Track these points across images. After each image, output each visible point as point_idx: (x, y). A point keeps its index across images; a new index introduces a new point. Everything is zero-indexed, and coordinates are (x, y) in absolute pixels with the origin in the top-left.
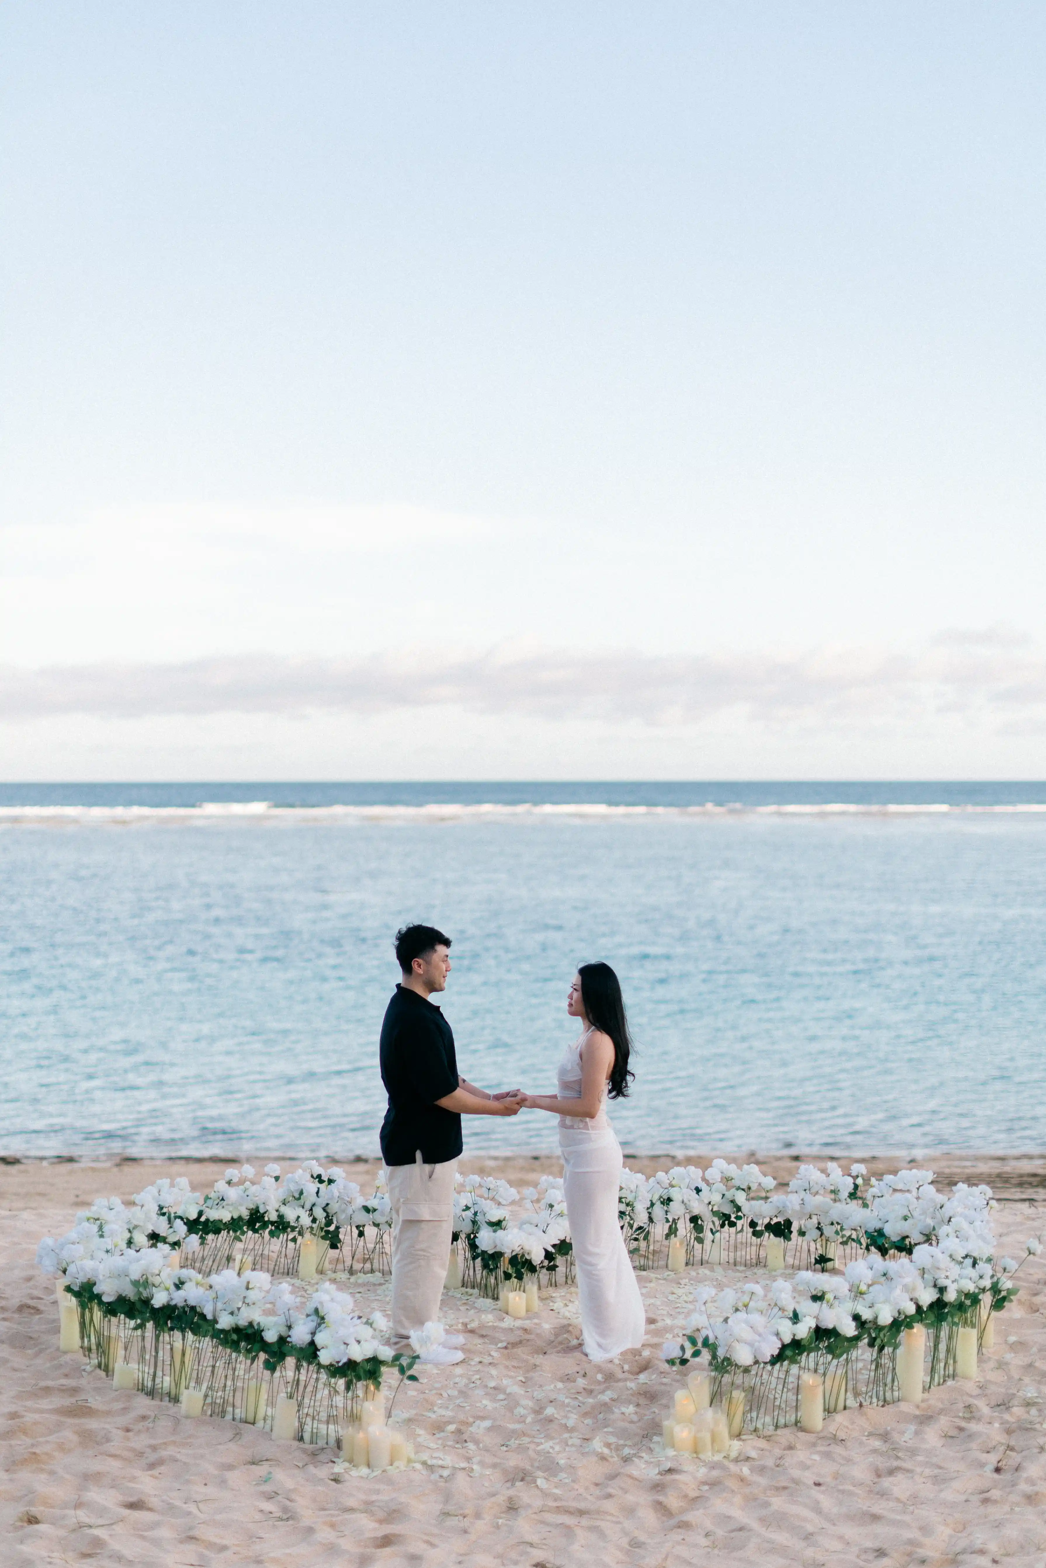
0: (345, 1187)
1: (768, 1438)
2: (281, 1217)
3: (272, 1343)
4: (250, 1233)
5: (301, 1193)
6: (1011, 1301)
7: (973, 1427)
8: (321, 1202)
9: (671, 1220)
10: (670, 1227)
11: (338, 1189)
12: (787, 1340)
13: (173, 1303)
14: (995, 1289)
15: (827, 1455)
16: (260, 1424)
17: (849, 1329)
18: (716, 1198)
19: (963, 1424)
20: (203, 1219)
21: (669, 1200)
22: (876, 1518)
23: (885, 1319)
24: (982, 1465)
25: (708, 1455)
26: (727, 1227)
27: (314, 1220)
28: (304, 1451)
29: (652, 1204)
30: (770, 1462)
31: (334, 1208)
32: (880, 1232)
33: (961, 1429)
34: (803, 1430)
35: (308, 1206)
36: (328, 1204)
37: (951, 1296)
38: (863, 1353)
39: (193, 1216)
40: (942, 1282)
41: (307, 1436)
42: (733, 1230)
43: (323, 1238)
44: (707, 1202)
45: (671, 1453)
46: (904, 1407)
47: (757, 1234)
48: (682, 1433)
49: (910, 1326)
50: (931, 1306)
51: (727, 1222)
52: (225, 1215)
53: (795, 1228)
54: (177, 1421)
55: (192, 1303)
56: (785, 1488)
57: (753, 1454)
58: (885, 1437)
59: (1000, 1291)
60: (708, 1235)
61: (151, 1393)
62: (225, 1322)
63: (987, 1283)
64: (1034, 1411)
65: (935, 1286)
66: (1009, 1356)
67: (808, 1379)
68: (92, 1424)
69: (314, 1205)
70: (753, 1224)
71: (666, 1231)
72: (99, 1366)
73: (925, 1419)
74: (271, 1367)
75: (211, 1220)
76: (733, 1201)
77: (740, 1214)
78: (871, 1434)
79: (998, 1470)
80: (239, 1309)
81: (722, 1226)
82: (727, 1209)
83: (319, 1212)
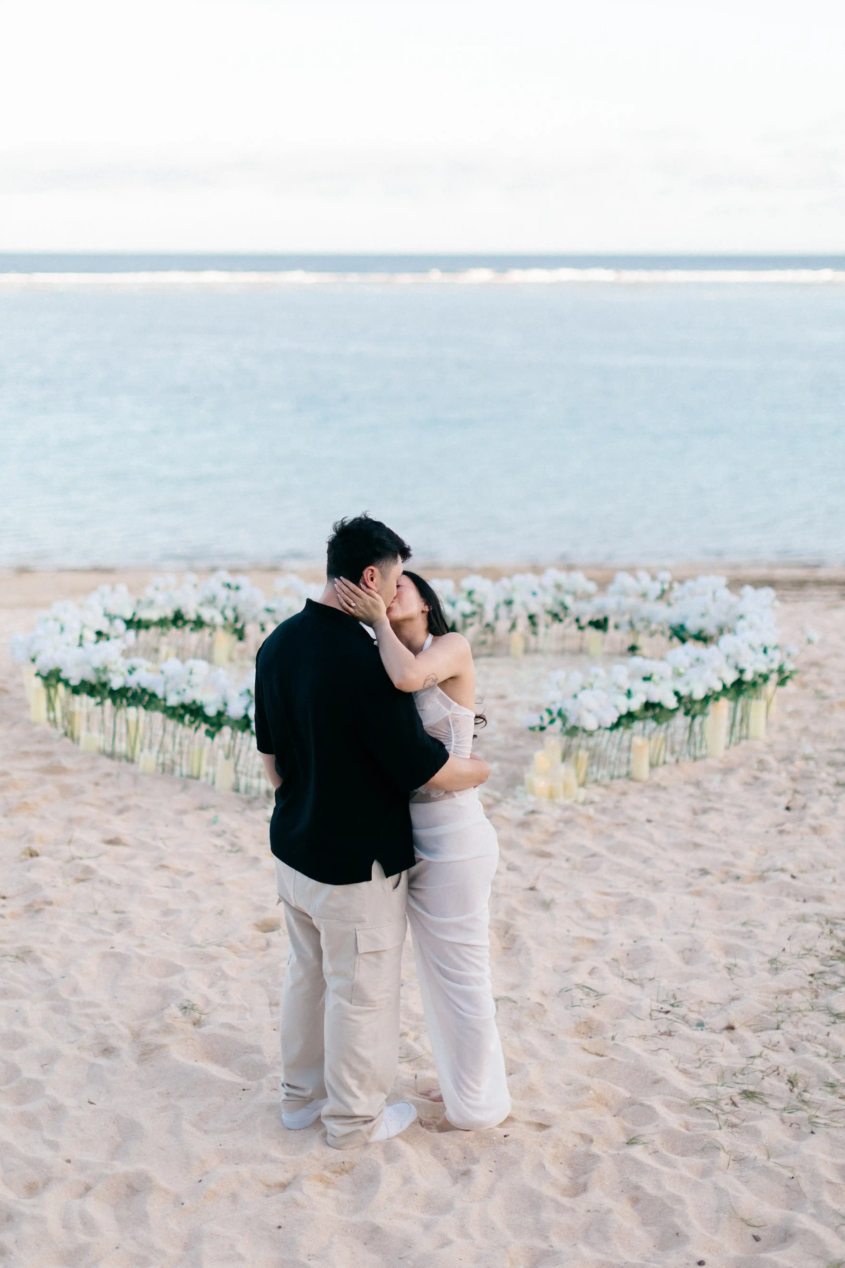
0: (250, 593)
1: (606, 787)
2: (199, 616)
3: (213, 717)
4: (174, 629)
5: (215, 598)
6: (792, 679)
7: (765, 776)
8: (231, 604)
9: (513, 617)
10: (513, 623)
11: (244, 594)
12: (624, 711)
13: (128, 686)
14: (781, 671)
15: (654, 799)
16: (203, 779)
17: (671, 702)
18: (549, 600)
19: (758, 774)
20: (137, 618)
21: (511, 602)
22: (697, 846)
23: (699, 694)
24: (775, 805)
25: (562, 800)
26: (556, 622)
27: (226, 619)
28: (242, 800)
29: (498, 606)
30: (610, 804)
31: (241, 609)
32: (682, 627)
33: (756, 778)
34: (632, 779)
35: (220, 608)
36: (236, 606)
37: (748, 677)
38: (680, 721)
39: (129, 615)
40: (742, 665)
41: (242, 788)
42: (562, 624)
43: (232, 633)
44: (542, 603)
45: (532, 799)
46: (710, 761)
47: (581, 628)
48: (541, 784)
49: (717, 699)
50: (733, 684)
51: (556, 619)
53: (611, 623)
54: (136, 778)
55: (144, 685)
56: (624, 824)
57: (597, 799)
58: (697, 784)
59: (784, 672)
60: (541, 629)
61: (111, 755)
62: (173, 701)
63: (775, 666)
64: (812, 764)
65: (737, 668)
66: (788, 722)
67: (638, 741)
68: (68, 780)
69: (225, 607)
70: (578, 620)
71: (509, 626)
72: (66, 734)
73: (728, 770)
74: (211, 734)
75: (144, 619)
76: (562, 603)
77: (568, 612)
78: (686, 783)
79: (788, 808)
80: (184, 690)
81: (553, 621)
82: (558, 609)
83: (229, 613)
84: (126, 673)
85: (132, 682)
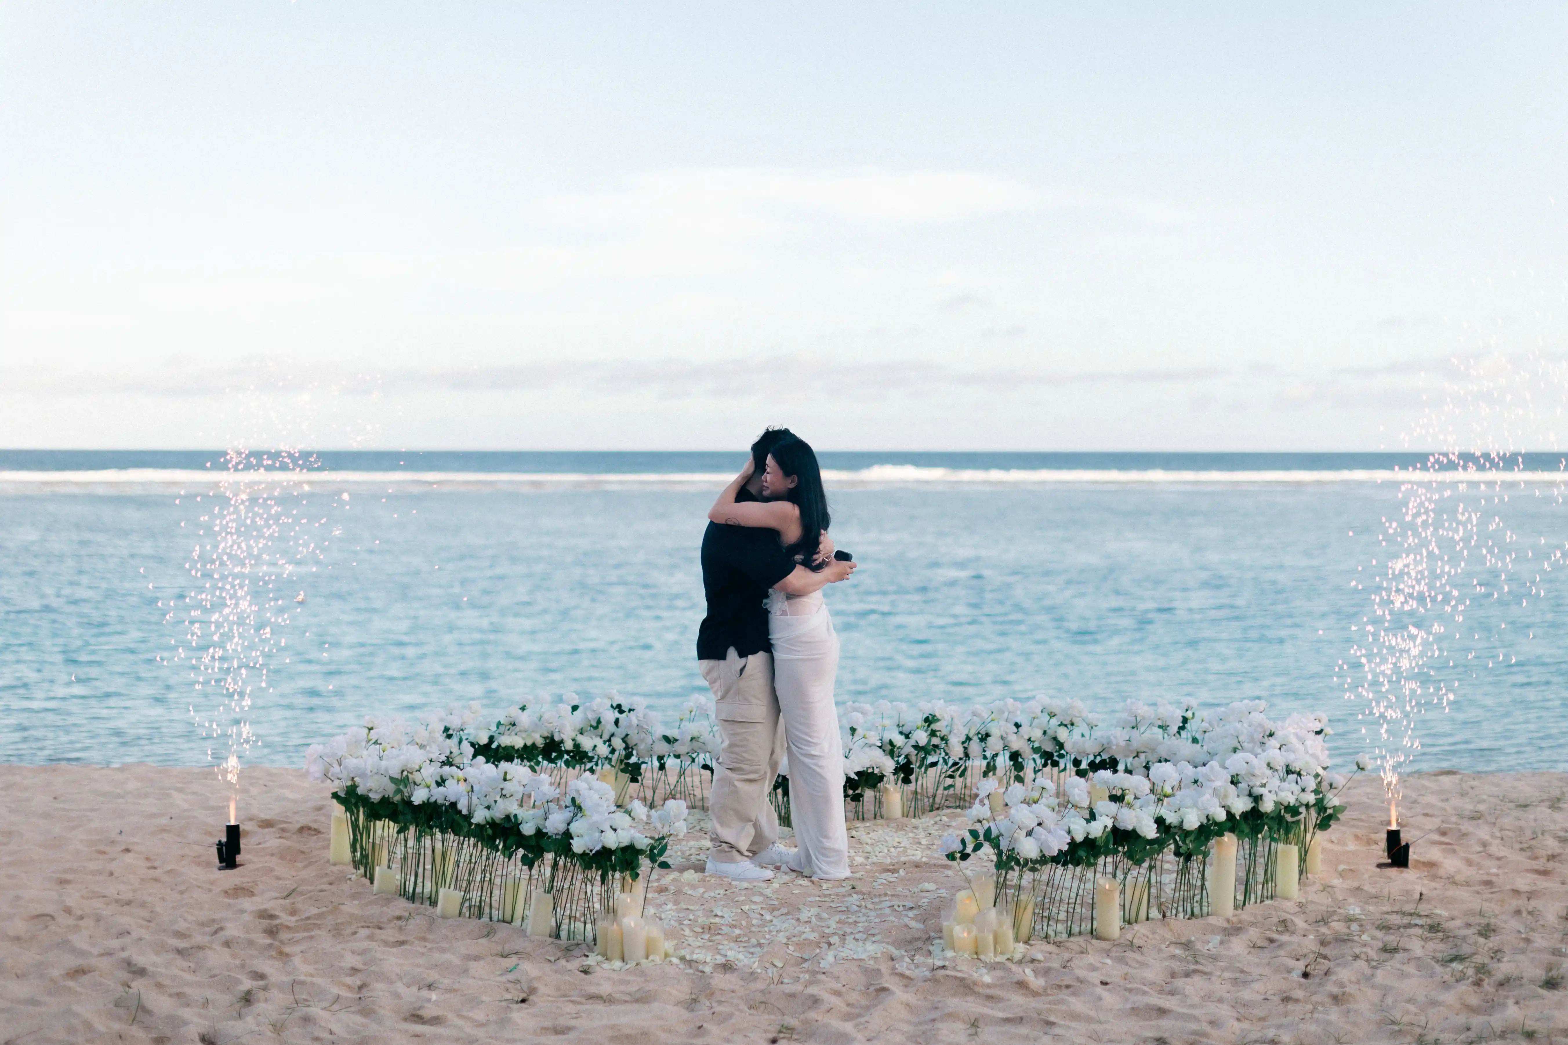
0: (645, 716)
1: (1058, 944)
2: (577, 746)
3: (530, 837)
4: (545, 763)
5: (599, 722)
6: (1339, 821)
7: (1285, 938)
8: (620, 732)
9: (988, 754)
10: (988, 764)
11: (637, 717)
13: (433, 800)
14: (1320, 806)
15: (1121, 960)
16: (517, 923)
17: (1150, 831)
18: (1037, 734)
19: (1275, 936)
20: (494, 746)
21: (988, 735)
22: (1162, 1012)
23: (1192, 822)
24: (1289, 971)
25: (990, 957)
26: (1049, 766)
27: (613, 751)
28: (558, 947)
29: (968, 739)
30: (1056, 965)
31: (633, 740)
33: (1272, 941)
34: (1098, 938)
35: (606, 737)
36: (627, 735)
37: (1267, 806)
38: (1168, 861)
39: (484, 741)
40: (1258, 791)
41: (564, 934)
42: (1056, 769)
43: (623, 771)
44: (1027, 737)
45: (950, 954)
46: (1212, 920)
47: (1080, 774)
48: (961, 933)
49: (1220, 834)
50: (1245, 815)
51: (1049, 762)
52: (518, 742)
53: (1121, 767)
54: (432, 921)
55: (451, 800)
56: (1068, 987)
57: (1040, 957)
58: (1187, 945)
59: (1325, 809)
60: (1028, 774)
61: (412, 898)
62: (480, 816)
63: (1311, 798)
64: (1355, 927)
65: (1250, 795)
66: (1336, 882)
67: (1105, 883)
69: (613, 735)
70: (1077, 763)
71: (984, 769)
72: (365, 875)
73: (1233, 930)
74: (528, 862)
75: (503, 745)
76: (1055, 739)
77: (1062, 752)
78: (1172, 943)
79: (1306, 975)
80: (496, 801)
81: (1045, 765)
82: (1049, 747)
83: (618, 743)
84: (434, 785)
85: (438, 794)
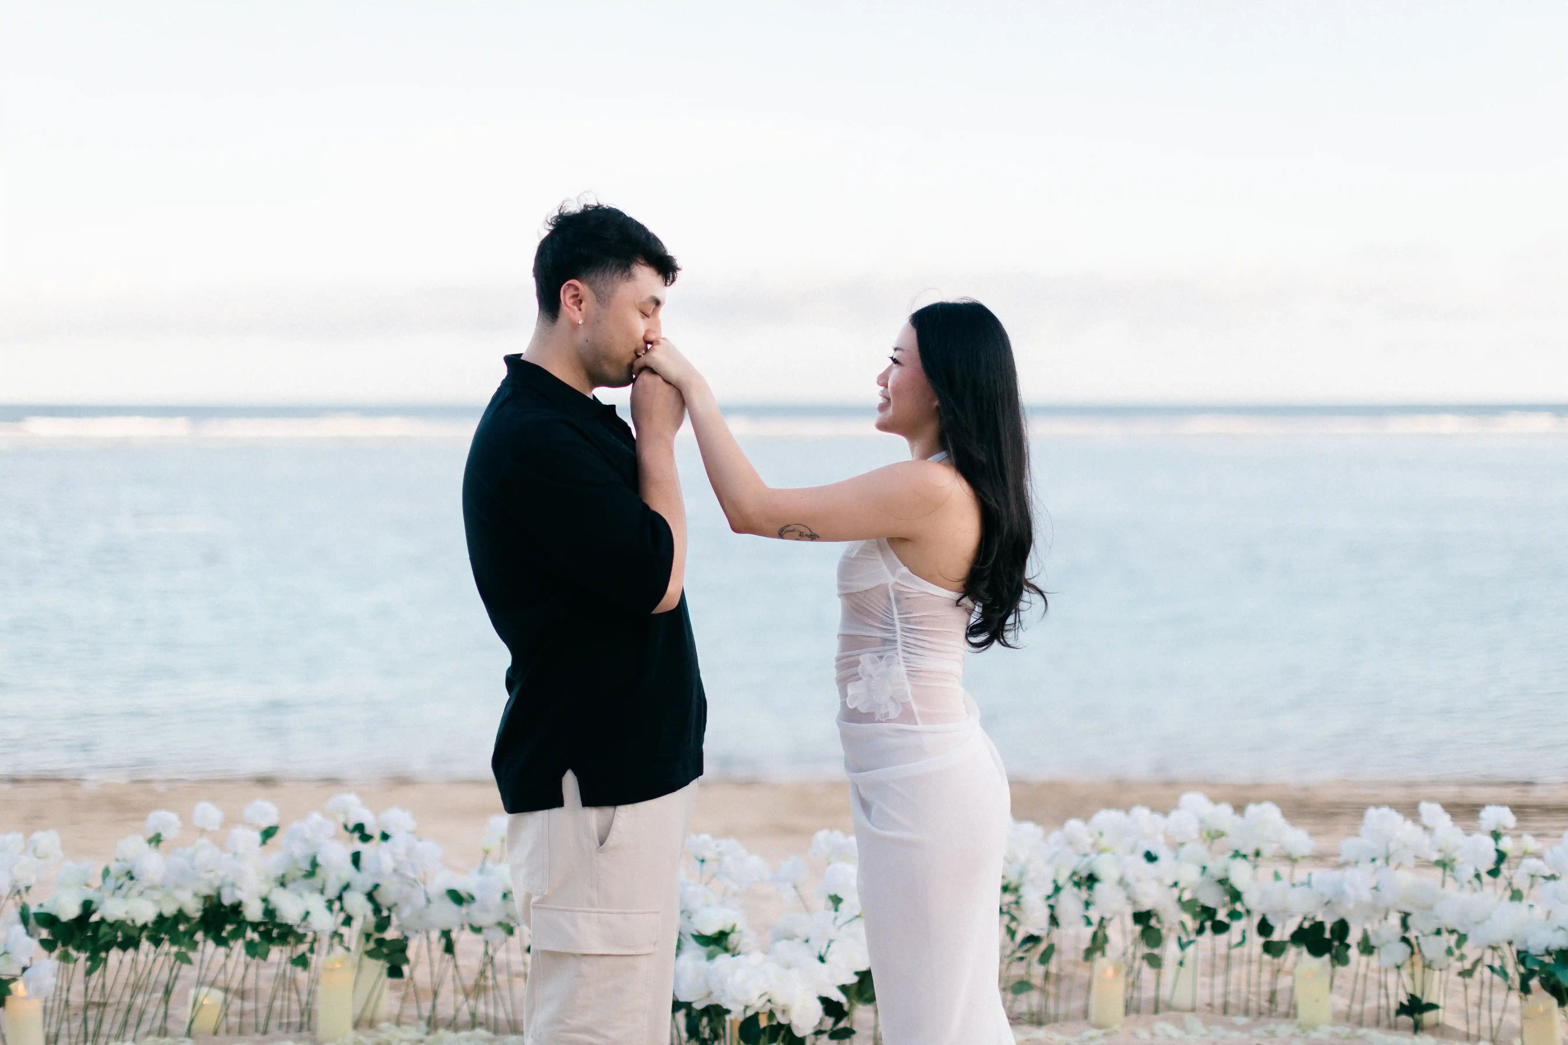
0: (410, 851)
2: (270, 912)
4: (211, 945)
5: (314, 864)
8: (363, 881)
9: (1095, 919)
10: (1095, 935)
11: (394, 854)
18: (1190, 875)
20: (94, 918)
21: (1091, 879)
26: (1208, 932)
27: (348, 921)
29: (1057, 889)
31: (390, 894)
35: (332, 891)
36: (376, 886)
39: (69, 911)
42: (1223, 938)
43: (370, 954)
44: (1170, 881)
47: (1272, 949)
51: (1208, 924)
53: (1354, 937)
60: (1170, 950)
69: (346, 887)
70: (1265, 928)
71: (1086, 943)
75: (110, 919)
76: (1223, 882)
77: (1238, 907)
81: (1200, 931)
82: (1212, 898)
83: (357, 903)
